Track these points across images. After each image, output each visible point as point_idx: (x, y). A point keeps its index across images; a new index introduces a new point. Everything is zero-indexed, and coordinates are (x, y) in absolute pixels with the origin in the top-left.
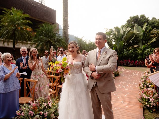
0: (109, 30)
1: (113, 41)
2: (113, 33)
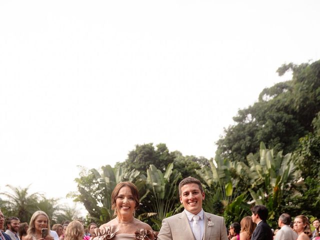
0: (87, 171)
1: (99, 200)
2: (99, 180)
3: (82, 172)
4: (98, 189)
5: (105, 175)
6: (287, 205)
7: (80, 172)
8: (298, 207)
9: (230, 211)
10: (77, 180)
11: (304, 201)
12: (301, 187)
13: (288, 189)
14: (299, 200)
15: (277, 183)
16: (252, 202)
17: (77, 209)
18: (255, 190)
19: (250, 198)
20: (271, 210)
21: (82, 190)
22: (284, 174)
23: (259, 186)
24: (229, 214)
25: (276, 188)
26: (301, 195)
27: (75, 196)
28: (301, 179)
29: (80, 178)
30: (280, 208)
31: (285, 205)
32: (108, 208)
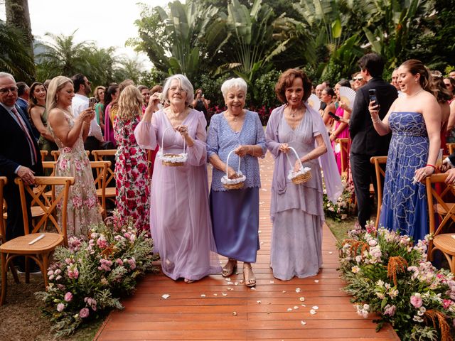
3: (143, 12)
4: (165, 33)
5: (174, 14)
6: (414, 48)
7: (141, 11)
8: (428, 50)
9: (338, 58)
10: (137, 22)
11: (437, 42)
12: (433, 23)
13: (417, 27)
14: (431, 42)
15: (401, 19)
16: (368, 45)
17: (138, 61)
18: (371, 29)
19: (365, 40)
20: (392, 56)
21: (144, 36)
22: (412, 5)
23: (377, 24)
24: (336, 62)
25: (400, 26)
26: (433, 35)
27: (135, 43)
28: (434, 12)
29: (141, 19)
30: (405, 52)
31: (411, 49)
32: (179, 59)
